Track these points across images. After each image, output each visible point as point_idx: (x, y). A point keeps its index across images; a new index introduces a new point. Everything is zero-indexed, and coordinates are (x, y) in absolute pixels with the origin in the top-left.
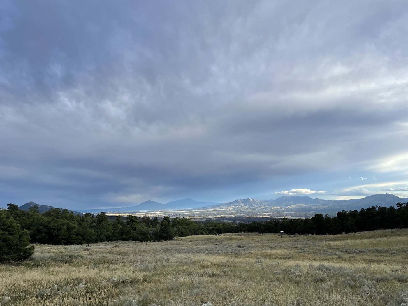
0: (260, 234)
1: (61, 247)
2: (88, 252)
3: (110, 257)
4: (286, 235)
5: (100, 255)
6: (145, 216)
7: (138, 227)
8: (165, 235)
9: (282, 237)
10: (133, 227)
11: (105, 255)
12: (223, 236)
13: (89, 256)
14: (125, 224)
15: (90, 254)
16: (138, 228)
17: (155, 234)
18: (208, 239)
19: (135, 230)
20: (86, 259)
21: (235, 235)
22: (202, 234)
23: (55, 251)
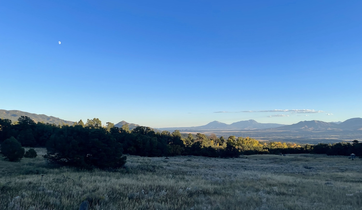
1: (146, 159)
2: (167, 164)
3: (184, 169)
4: (357, 158)
5: (177, 167)
6: (212, 135)
7: (207, 144)
9: (353, 160)
11: (180, 167)
12: (288, 156)
13: (168, 167)
15: (168, 166)
18: (273, 159)
20: (165, 169)
23: (141, 161)
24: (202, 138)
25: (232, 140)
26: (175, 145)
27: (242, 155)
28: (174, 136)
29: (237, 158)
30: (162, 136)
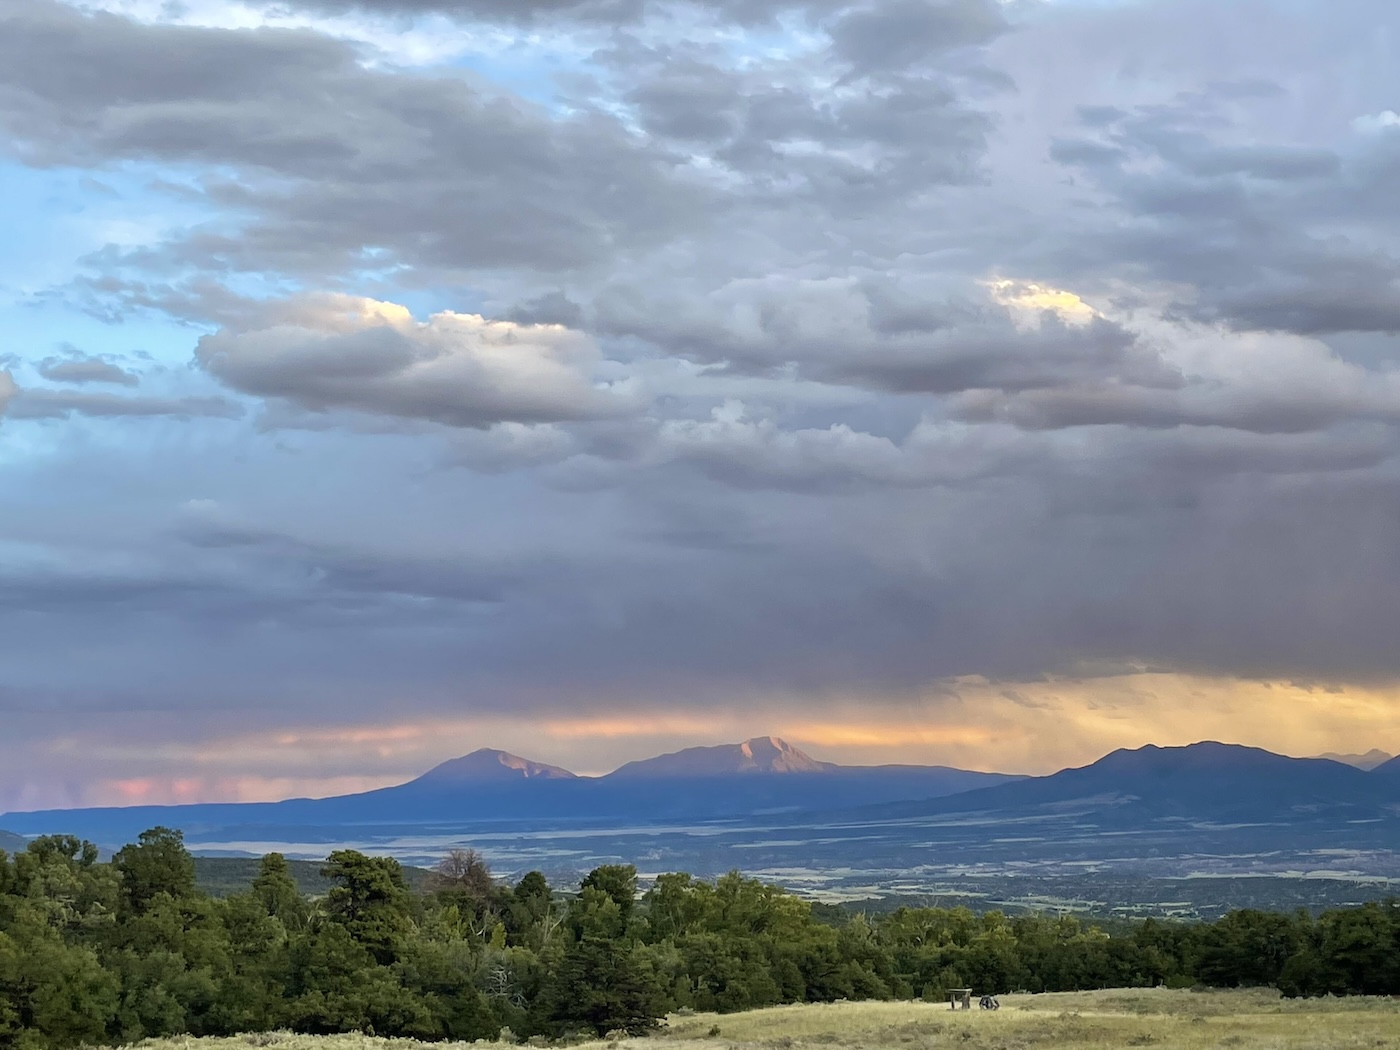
0: (1286, 1003)
6: (456, 860)
7: (410, 936)
8: (597, 997)
10: (369, 940)
12: (1012, 1009)
14: (317, 918)
16: (404, 946)
17: (530, 986)
18: (907, 1033)
19: (386, 956)
21: (1103, 1006)
22: (862, 992)
24: (374, 886)
25: (609, 900)
26: (134, 956)
27: (683, 1014)
28: (130, 879)
29: (644, 1034)
30: (21, 878)
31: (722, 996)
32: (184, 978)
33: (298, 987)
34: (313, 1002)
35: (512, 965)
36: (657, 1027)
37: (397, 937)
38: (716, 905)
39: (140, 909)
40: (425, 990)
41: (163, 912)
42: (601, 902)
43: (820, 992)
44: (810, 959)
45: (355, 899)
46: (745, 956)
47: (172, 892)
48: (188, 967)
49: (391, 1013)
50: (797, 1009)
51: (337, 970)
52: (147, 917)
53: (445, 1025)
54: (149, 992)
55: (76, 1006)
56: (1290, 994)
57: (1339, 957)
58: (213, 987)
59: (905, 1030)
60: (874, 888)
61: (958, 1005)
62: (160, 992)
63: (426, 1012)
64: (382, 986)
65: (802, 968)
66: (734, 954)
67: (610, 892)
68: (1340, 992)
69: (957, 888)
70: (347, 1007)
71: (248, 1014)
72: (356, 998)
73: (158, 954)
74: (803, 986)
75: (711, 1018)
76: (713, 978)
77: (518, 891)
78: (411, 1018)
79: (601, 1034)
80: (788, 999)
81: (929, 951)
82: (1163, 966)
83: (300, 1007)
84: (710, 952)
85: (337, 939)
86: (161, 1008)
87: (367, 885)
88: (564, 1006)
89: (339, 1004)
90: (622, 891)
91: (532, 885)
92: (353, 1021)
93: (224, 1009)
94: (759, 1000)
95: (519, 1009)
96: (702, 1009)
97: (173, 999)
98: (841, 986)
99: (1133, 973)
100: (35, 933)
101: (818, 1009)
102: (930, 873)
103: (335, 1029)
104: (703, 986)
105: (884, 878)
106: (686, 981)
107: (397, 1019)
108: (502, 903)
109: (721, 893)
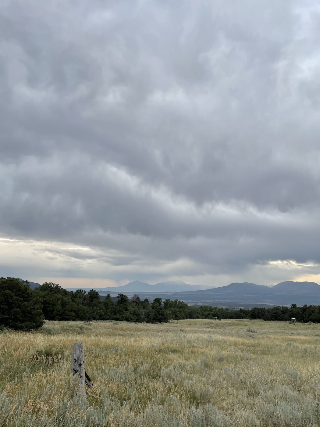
6: (135, 296)
7: (130, 307)
8: (160, 317)
9: (294, 325)
12: (223, 321)
17: (148, 316)
21: (236, 321)
24: (124, 299)
25: (158, 303)
26: (92, 308)
27: (171, 320)
28: (91, 296)
29: (167, 323)
30: (75, 295)
31: (177, 318)
32: (99, 311)
33: (115, 314)
34: (117, 316)
35: (145, 312)
36: (169, 322)
37: (128, 307)
38: (174, 304)
39: (92, 301)
40: (133, 315)
41: (95, 302)
42: (157, 303)
43: (191, 318)
44: (190, 313)
45: (122, 301)
46: (180, 312)
47: (97, 298)
48: (99, 310)
49: (129, 318)
50: (188, 320)
51: (121, 311)
52: (93, 302)
53: (136, 320)
54: (93, 314)
55: (84, 314)
56: (265, 320)
57: (273, 314)
58: (103, 313)
59: (207, 323)
60: (195, 304)
61: (215, 320)
62: (95, 313)
63: (134, 318)
64: (127, 314)
65: (189, 314)
66: (179, 312)
67: (158, 302)
68: (273, 320)
69: (207, 304)
70: (123, 317)
71: (108, 317)
72: (124, 315)
73: (95, 308)
74: (189, 317)
75: (176, 321)
76: (175, 315)
77: (144, 301)
78: (131, 319)
79: (160, 322)
80: (187, 319)
81: (206, 313)
82: (243, 316)
83: (115, 317)
84: (175, 311)
85: (121, 306)
86: (95, 316)
87: (123, 299)
88: (155, 318)
89: (121, 316)
90: (160, 302)
91: (146, 300)
92: (123, 319)
93: (105, 316)
94: (183, 318)
95: (146, 319)
96: (174, 320)
97: (97, 315)
98: (195, 317)
99: (239, 317)
100: (79, 303)
101: (192, 320)
102: (203, 301)
103: (120, 320)
104: (174, 316)
105: (196, 302)
106: (172, 315)
107: (129, 319)
108: (142, 303)
109: (175, 302)
